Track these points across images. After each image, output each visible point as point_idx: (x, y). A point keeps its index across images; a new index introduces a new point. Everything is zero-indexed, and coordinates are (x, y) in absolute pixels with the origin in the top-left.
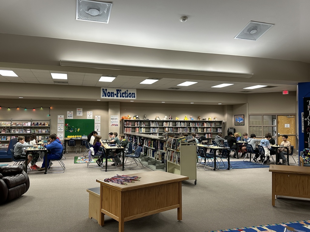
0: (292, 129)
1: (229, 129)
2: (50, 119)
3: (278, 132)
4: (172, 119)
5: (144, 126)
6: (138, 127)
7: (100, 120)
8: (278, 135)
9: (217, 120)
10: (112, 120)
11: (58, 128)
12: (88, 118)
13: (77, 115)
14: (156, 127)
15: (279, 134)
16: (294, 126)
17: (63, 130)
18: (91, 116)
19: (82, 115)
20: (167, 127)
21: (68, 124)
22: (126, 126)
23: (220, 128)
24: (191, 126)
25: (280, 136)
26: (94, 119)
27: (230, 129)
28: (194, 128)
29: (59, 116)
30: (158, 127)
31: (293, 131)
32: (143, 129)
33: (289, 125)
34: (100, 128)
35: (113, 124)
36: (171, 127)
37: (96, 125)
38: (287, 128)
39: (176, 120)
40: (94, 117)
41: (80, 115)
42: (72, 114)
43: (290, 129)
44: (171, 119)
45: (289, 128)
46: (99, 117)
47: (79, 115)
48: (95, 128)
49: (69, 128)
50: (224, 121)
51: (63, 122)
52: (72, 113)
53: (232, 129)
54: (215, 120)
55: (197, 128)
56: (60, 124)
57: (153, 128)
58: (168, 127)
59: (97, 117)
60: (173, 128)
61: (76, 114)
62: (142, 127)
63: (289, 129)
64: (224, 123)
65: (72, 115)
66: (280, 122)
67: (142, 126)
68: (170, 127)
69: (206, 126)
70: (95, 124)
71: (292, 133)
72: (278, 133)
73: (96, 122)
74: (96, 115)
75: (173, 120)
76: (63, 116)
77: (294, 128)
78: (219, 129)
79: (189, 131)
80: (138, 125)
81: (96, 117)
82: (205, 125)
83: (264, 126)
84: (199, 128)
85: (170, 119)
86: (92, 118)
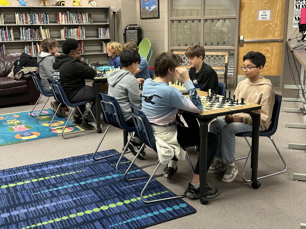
0: (276, 24)
1: (126, 30)
3: (241, 32)
8: (239, 41)
9: (95, 6)
15: (242, 38)
16: (282, 15)
23: (106, 27)
24: (18, 23)
25: (245, 45)
27: (130, 29)
28: (27, 27)
31: (278, 28)
33: (268, 12)
38: (262, 21)
43: (271, 23)
45: (268, 22)
50: (114, 8)
53: (134, 29)
54: (91, 7)
55: (38, 27)
63: (270, 25)
64: (114, 13)
66: (246, 5)
69: (64, 23)
71: (276, 34)
72: (239, 37)
77: (281, 23)
78: (101, 30)
79: (13, 38)
82: (63, 20)
83: (206, 17)
84: (44, 27)
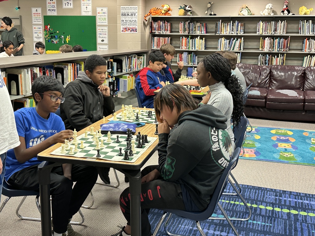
2: (21, 16)
4: (289, 12)
5: (203, 33)
6: (187, 36)
7: (106, 17)
10: (123, 18)
11: (35, 35)
12: (84, 14)
13: (64, 7)
14: (234, 37)
17: (42, 38)
18: (90, 8)
19: (72, 7)
20: (269, 36)
21: (49, 26)
22: (157, 33)
26: (95, 16)
29: (34, 10)
30: (240, 37)
32: (197, 40)
34: (106, 36)
35: (125, 26)
36: (281, 37)
37: (99, 30)
39: (302, 14)
40: (94, 10)
41: (69, 7)
42: (55, 5)
44: (286, 12)
46: (105, 10)
47: (67, 7)
48: (98, 35)
49: (51, 33)
51: (41, 22)
52: (54, 3)
56: (37, 27)
57: (228, 37)
58: (273, 37)
59: (101, 12)
60: (286, 38)
61: (62, 3)
62: (197, 36)
65: (54, 7)
67: (198, 33)
68: (277, 37)
70: (98, 28)
73: (98, 22)
74: (99, 7)
75: (290, 15)
76: (39, 10)
80: (185, 30)
81: (99, 10)
85: (283, 12)
86: (90, 14)
